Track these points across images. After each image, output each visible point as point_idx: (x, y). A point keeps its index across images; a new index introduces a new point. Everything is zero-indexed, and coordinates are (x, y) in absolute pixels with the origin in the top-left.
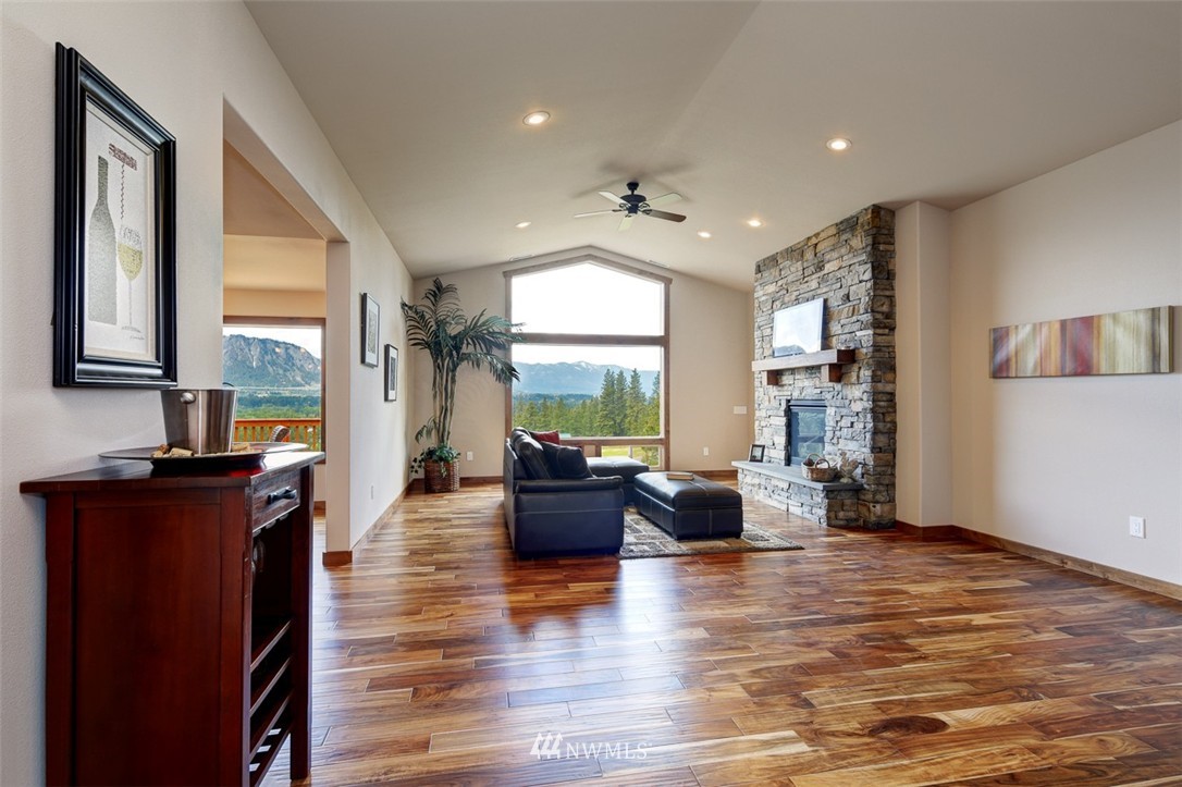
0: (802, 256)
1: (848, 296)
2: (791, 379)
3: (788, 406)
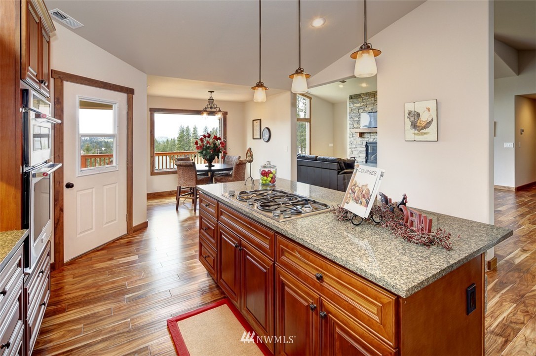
2: (368, 135)
3: (366, 144)
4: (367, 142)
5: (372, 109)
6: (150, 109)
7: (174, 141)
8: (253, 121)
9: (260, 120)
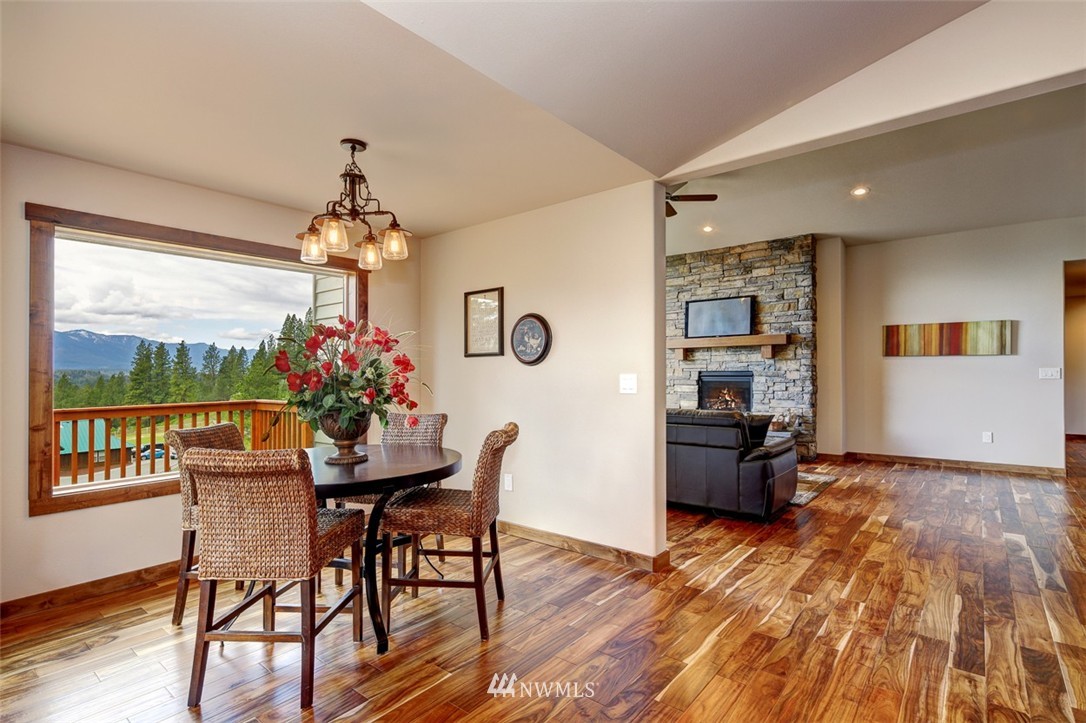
0: (723, 260)
1: (783, 297)
2: (706, 355)
3: (699, 377)
4: (700, 373)
5: (715, 292)
6: (28, 205)
7: (121, 380)
8: (467, 295)
9: (501, 291)
